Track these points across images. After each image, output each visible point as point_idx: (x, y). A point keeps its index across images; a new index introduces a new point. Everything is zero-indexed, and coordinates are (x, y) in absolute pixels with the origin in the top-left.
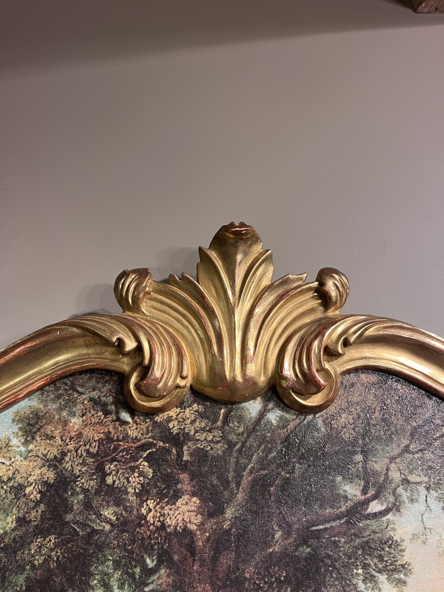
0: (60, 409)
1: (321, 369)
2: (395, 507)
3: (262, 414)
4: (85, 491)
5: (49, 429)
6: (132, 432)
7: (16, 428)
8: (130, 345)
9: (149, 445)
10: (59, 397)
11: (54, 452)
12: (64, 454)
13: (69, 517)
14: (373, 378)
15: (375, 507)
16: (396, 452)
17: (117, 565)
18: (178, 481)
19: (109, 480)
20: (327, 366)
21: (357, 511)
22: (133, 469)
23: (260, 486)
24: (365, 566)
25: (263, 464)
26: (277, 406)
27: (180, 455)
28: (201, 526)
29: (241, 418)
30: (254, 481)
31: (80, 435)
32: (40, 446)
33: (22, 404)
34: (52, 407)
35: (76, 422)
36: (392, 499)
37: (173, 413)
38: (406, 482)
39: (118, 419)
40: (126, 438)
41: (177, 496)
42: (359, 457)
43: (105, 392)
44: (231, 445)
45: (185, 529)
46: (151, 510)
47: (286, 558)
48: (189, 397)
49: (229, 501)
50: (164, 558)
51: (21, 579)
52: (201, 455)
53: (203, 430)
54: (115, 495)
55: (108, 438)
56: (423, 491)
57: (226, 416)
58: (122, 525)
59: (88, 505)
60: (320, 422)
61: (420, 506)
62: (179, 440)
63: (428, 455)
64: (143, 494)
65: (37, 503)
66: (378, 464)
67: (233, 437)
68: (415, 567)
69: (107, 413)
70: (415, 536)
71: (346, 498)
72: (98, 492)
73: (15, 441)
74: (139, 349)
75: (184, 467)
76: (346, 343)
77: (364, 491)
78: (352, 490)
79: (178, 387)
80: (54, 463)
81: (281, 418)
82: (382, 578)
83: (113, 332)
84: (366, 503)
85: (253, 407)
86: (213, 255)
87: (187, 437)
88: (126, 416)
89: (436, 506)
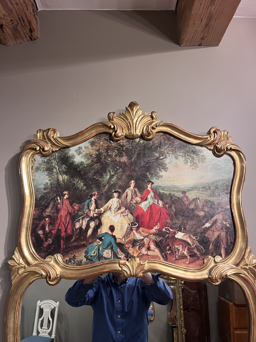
0: (98, 141)
1: (151, 131)
2: (166, 158)
3: (139, 141)
4: (104, 156)
5: (96, 144)
6: (113, 145)
7: (89, 144)
8: (112, 127)
9: (117, 147)
10: (98, 138)
11: (97, 149)
12: (100, 149)
13: (102, 160)
14: (162, 134)
15: (161, 158)
16: (166, 148)
17: (111, 168)
18: (123, 154)
19: (109, 154)
20: (152, 130)
21: (158, 159)
22: (114, 152)
23: (139, 154)
24: (159, 168)
25: (139, 150)
26: (142, 139)
27: (123, 149)
28: (127, 161)
29: (135, 142)
30: (138, 153)
31: (102, 145)
32: (94, 147)
33: (90, 139)
34: (96, 140)
35: (101, 143)
36: (165, 156)
37: (121, 141)
38: (168, 153)
39: (110, 142)
40: (112, 146)
41: (123, 156)
42: (159, 149)
43: (107, 137)
44: (133, 147)
45: (124, 162)
46: (118, 159)
47: (144, 167)
48: (124, 138)
49: (133, 157)
50: (120, 167)
51: (93, 171)
52: (127, 149)
53: (127, 144)
54: (111, 156)
55: (108, 146)
56: (171, 155)
57: (132, 142)
58: (112, 161)
59: (105, 158)
60: (151, 142)
61: (170, 157)
62: (122, 146)
63: (173, 148)
64: (116, 156)
65: (95, 158)
66: (162, 150)
67: (133, 145)
68: (169, 168)
69: (108, 141)
70: (169, 163)
71: (156, 156)
72: (107, 156)
73: (89, 147)
74: (114, 128)
75: (124, 151)
76: (156, 126)
77: (160, 155)
78: (157, 155)
79: (122, 135)
80: (98, 150)
81: (143, 142)
82: (163, 170)
83: (109, 124)
84: (160, 157)
85: (138, 140)
86: (129, 109)
87: (124, 146)
88: (112, 142)
89: (174, 157)
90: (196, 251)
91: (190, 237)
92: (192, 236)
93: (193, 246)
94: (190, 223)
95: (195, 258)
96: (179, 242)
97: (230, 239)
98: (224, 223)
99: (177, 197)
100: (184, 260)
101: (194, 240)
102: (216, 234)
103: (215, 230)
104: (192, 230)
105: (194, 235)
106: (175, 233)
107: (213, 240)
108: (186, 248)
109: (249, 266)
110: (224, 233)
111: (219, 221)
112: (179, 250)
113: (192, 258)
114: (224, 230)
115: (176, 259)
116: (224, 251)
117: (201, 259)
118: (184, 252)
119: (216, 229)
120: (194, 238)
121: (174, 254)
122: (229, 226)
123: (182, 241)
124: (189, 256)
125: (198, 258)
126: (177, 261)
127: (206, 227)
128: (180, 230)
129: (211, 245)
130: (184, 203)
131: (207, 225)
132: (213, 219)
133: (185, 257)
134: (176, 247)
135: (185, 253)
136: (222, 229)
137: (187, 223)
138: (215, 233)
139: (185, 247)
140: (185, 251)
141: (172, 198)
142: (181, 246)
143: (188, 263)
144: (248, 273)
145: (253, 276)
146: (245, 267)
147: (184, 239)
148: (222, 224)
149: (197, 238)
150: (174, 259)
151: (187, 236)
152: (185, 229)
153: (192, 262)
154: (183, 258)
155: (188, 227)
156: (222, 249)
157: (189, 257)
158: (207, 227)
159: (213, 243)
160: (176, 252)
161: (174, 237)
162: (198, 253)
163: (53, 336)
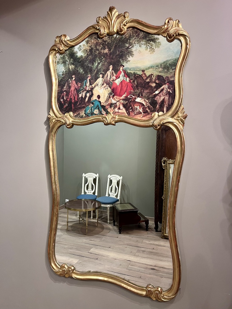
0: (90, 40)
1: (123, 28)
2: (133, 47)
3: (116, 36)
4: (94, 50)
5: (89, 42)
6: (100, 41)
7: (85, 43)
8: (98, 28)
9: (102, 43)
10: (90, 38)
11: (90, 45)
12: (91, 45)
13: (93, 53)
14: (131, 29)
15: (130, 47)
16: (134, 39)
17: (99, 58)
18: (105, 47)
19: (97, 48)
20: (124, 27)
21: (128, 48)
22: (100, 46)
23: (116, 46)
24: (128, 55)
25: (116, 43)
26: (118, 35)
27: (106, 43)
28: (108, 52)
29: (113, 37)
30: (115, 46)
31: (93, 43)
32: (89, 45)
33: (86, 39)
34: (90, 39)
35: (93, 41)
36: (132, 46)
37: (105, 38)
38: (135, 43)
39: (98, 40)
40: (99, 42)
41: (105, 49)
42: (129, 41)
43: (96, 36)
44: (112, 41)
45: (106, 53)
46: (102, 51)
47: (119, 55)
48: (107, 35)
49: (112, 49)
50: (104, 57)
51: (88, 61)
52: (108, 43)
53: (109, 40)
54: (98, 50)
55: (97, 42)
56: (137, 44)
57: (112, 37)
58: (99, 53)
59: (95, 51)
60: (124, 36)
61: (136, 46)
62: (105, 42)
63: (138, 39)
64: (101, 49)
65: (89, 52)
66: (131, 41)
67: (112, 40)
68: (135, 54)
69: (96, 39)
70: (135, 50)
71: (126, 46)
72: (96, 50)
73: (86, 44)
74: (99, 29)
75: (106, 45)
76: (127, 24)
77: (129, 45)
78: (127, 45)
79: (104, 33)
80: (90, 47)
81: (119, 36)
82: (130, 56)
83: (96, 26)
84: (129, 47)
85: (115, 36)
86: (109, 12)
87: (107, 41)
88: (99, 39)
89: (138, 46)
90: (147, 109)
91: (145, 101)
92: (146, 100)
93: (146, 106)
94: (146, 91)
95: (147, 114)
96: (138, 104)
97: (171, 101)
98: (169, 90)
99: (138, 75)
100: (140, 115)
101: (147, 102)
102: (162, 98)
103: (161, 95)
104: (146, 96)
105: (147, 99)
106: (135, 98)
107: (160, 102)
108: (142, 108)
109: (181, 118)
110: (167, 97)
111: (165, 89)
112: (137, 109)
113: (145, 114)
114: (168, 96)
115: (135, 115)
116: (166, 109)
117: (150, 114)
118: (140, 110)
119: (162, 94)
120: (147, 101)
121: (134, 111)
122: (171, 92)
123: (139, 103)
124: (143, 112)
125: (149, 114)
126: (135, 116)
127: (156, 94)
128: (139, 96)
129: (158, 105)
130: (143, 78)
131: (157, 92)
132: (161, 88)
133: (141, 113)
134: (136, 107)
135: (141, 111)
136: (166, 95)
137: (144, 92)
138: (161, 97)
139: (141, 107)
140: (141, 109)
141: (135, 75)
142: (139, 106)
143: (142, 116)
144: (179, 122)
145: (182, 124)
146: (178, 118)
147: (141, 102)
148: (167, 91)
149: (149, 101)
150: (134, 114)
151: (143, 100)
152: (142, 95)
153: (145, 116)
154: (139, 114)
155: (144, 94)
156: (165, 107)
157: (143, 113)
158: (157, 94)
159: (159, 104)
160: (135, 110)
161: (134, 101)
162: (149, 111)
163: (118, 198)
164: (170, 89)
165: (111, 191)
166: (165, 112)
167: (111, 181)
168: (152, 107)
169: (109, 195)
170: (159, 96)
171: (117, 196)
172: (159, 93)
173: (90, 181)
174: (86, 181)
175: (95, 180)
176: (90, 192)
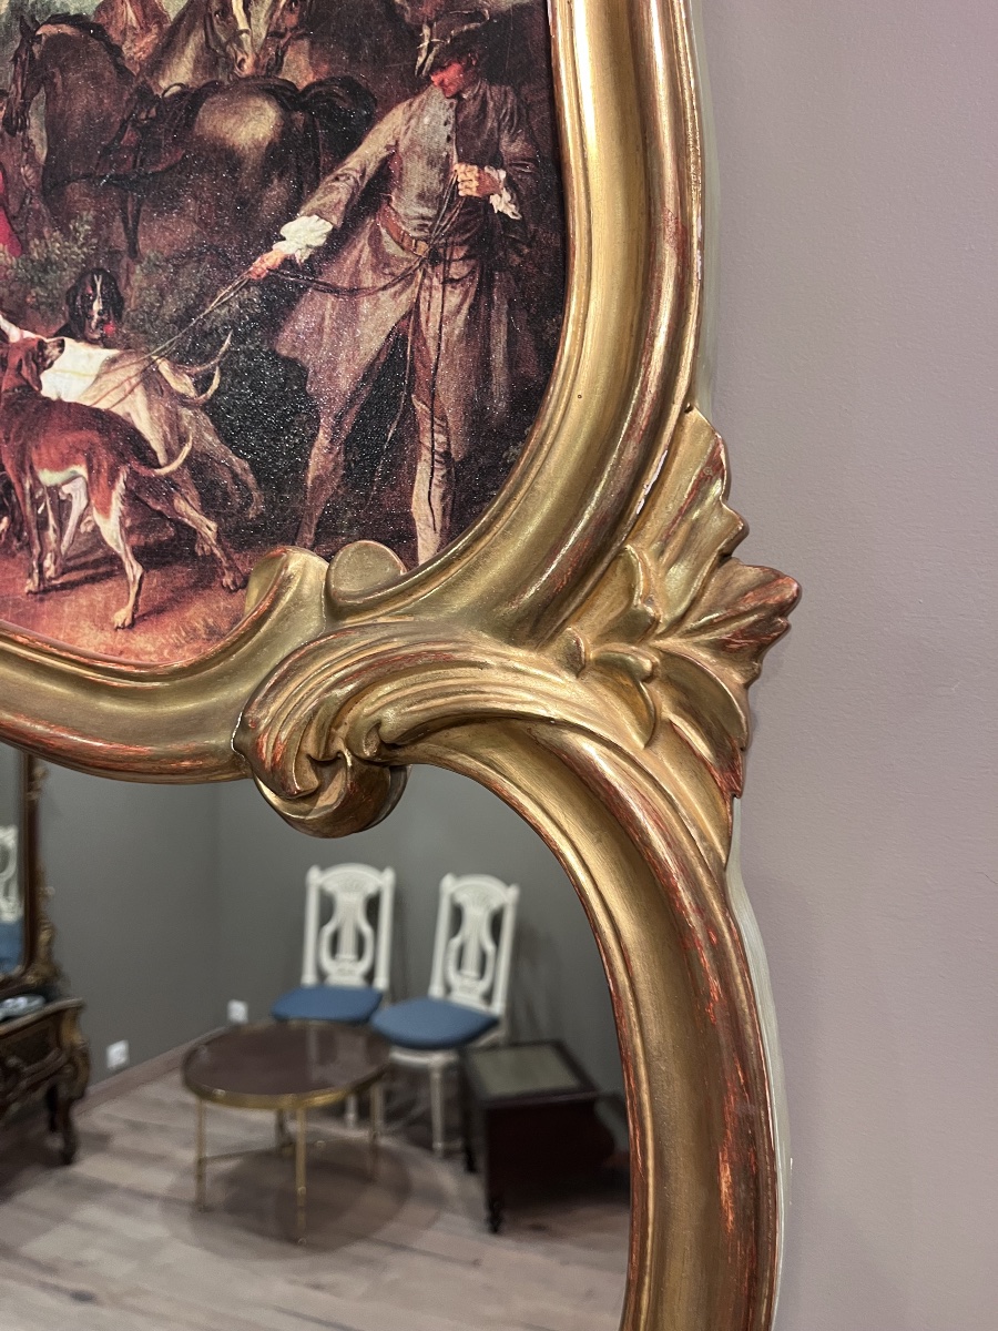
90: (187, 509)
91: (151, 381)
92: (164, 367)
93: (171, 456)
95: (182, 574)
96: (70, 438)
97: (512, 361)
98: (467, 179)
99: (65, 18)
100: (98, 593)
101: (182, 399)
102: (379, 317)
103: (368, 279)
104: (172, 307)
105: (180, 361)
106: (39, 359)
107: (345, 383)
108: (120, 486)
109: (672, 643)
110: (454, 299)
111: (418, 176)
112: (62, 507)
113: (156, 578)
114: (456, 270)
115: (45, 591)
116: (437, 493)
117: (227, 580)
118: (97, 518)
119: (381, 260)
120: (183, 384)
121: (29, 545)
122: (510, 211)
123: (90, 426)
124: (140, 554)
125: (205, 576)
126: (48, 605)
127: (288, 262)
128: (76, 328)
129: (322, 438)
130: (115, 51)
131: (303, 235)
132: (353, 162)
133: (104, 567)
134: (48, 477)
135: (111, 529)
136: (434, 258)
137: (134, 252)
138: (365, 306)
139: (113, 478)
140: (105, 511)
141: (29, 35)
142: (82, 470)
143: (122, 615)
144: (653, 728)
145: (701, 747)
146: (620, 648)
147: (103, 405)
148: (446, 196)
149: (202, 383)
150: (31, 585)
151: (130, 371)
152: (115, 304)
153: (159, 611)
154: (93, 580)
155: (138, 285)
156: (423, 469)
157: (134, 570)
158: (301, 256)
159: (339, 419)
160: (42, 525)
161: (30, 390)
162: (209, 528)
163: (498, 1007)
164: (486, 156)
165: (460, 964)
166: (427, 544)
167: (457, 915)
168: (240, 465)
169: (448, 989)
170: (333, 290)
171: (488, 997)
172: (338, 241)
173: (350, 908)
174: (327, 908)
175: (372, 907)
176: (346, 972)
